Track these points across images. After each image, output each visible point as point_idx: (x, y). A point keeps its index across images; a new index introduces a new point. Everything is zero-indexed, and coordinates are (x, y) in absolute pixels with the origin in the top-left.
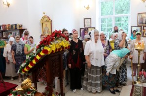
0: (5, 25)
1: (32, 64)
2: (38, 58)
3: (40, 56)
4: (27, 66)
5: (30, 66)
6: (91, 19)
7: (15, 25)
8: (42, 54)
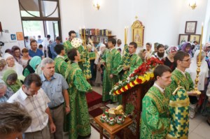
0: (94, 30)
1: (124, 89)
2: (131, 85)
3: (133, 84)
4: (119, 89)
5: (122, 90)
6: (196, 22)
7: (105, 30)
8: (136, 83)
